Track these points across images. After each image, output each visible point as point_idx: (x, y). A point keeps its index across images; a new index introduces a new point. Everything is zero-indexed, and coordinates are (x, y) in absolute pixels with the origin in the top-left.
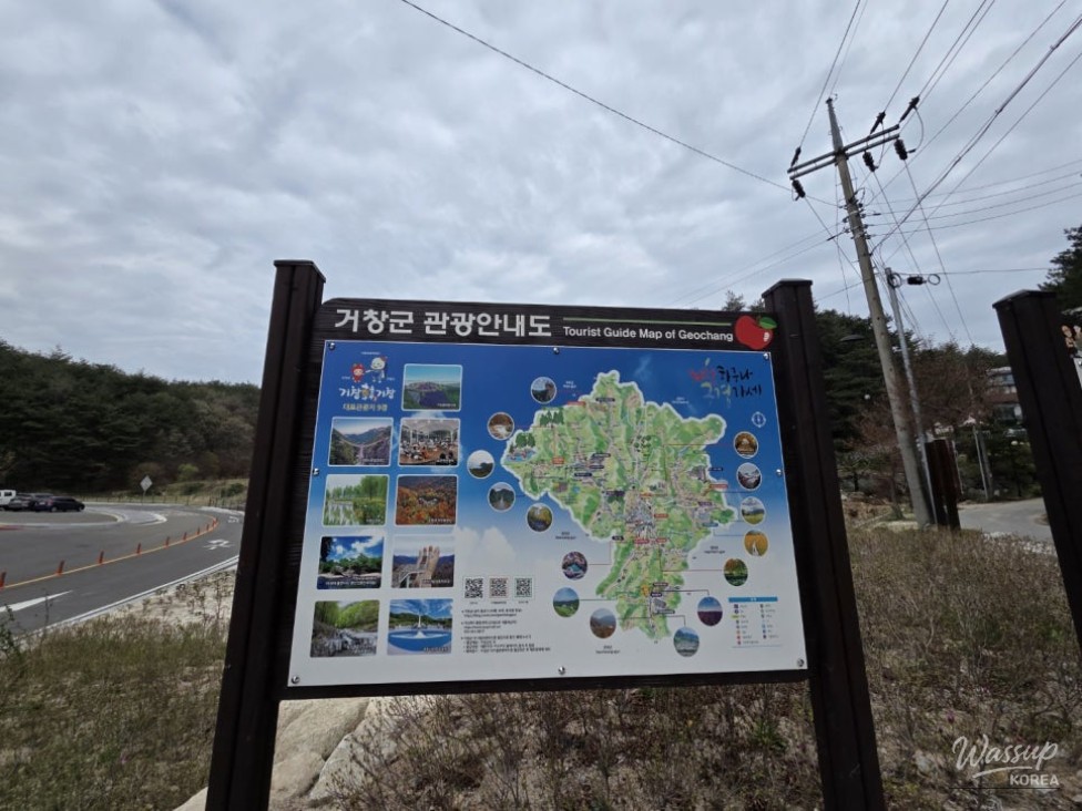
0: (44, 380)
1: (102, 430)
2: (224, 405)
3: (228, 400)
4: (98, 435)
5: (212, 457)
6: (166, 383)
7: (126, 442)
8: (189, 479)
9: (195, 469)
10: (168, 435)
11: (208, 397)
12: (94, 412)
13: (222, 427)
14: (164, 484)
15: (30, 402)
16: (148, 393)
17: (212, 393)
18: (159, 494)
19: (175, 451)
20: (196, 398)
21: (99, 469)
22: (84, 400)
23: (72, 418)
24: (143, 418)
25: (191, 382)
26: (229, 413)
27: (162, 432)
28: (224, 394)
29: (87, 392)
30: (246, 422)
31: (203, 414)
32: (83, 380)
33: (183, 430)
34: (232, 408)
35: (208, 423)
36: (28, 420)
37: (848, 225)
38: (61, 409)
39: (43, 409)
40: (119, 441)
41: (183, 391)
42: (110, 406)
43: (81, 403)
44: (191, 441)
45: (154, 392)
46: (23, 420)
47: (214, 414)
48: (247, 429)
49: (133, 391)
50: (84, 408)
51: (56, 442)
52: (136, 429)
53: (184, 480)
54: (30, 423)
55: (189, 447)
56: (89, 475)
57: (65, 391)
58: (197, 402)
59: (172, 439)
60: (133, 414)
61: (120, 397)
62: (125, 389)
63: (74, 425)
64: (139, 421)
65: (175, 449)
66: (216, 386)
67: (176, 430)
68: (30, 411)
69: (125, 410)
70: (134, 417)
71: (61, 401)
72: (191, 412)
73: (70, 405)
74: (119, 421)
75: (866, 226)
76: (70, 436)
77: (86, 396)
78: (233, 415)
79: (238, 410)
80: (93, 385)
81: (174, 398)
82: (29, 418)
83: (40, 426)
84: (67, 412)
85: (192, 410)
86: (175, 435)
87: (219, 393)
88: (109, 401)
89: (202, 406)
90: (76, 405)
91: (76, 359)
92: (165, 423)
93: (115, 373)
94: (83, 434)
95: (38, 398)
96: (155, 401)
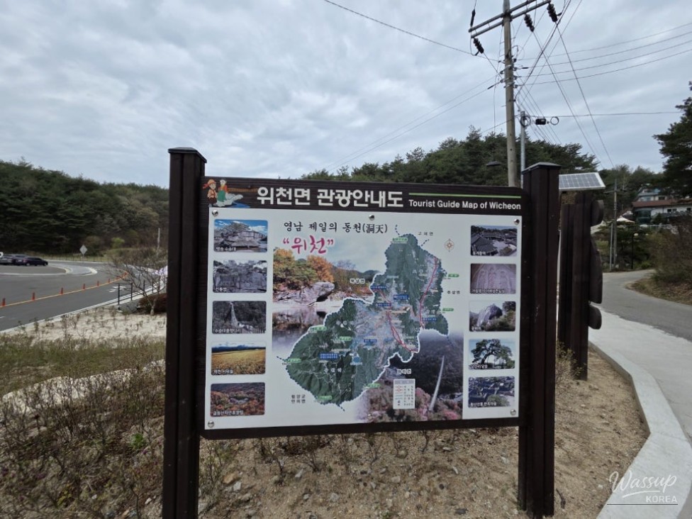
0: (16, 181)
1: (59, 215)
2: (138, 199)
3: (141, 196)
4: (57, 218)
5: (134, 233)
6: (99, 184)
7: (76, 223)
8: (120, 247)
9: (123, 241)
10: (103, 219)
11: (128, 194)
12: (52, 202)
13: (138, 214)
14: (105, 250)
15: (9, 195)
16: (86, 190)
17: (130, 191)
18: (102, 256)
19: (109, 229)
20: (119, 195)
21: (62, 239)
22: (45, 195)
23: (38, 206)
24: (85, 207)
25: (116, 183)
26: (142, 205)
27: (99, 216)
28: (138, 191)
29: (46, 189)
30: (153, 211)
31: (125, 205)
32: (43, 181)
33: (113, 216)
34: (144, 202)
35: (129, 211)
36: (10, 207)
37: (503, 76)
38: (30, 200)
39: (19, 200)
40: (72, 222)
41: (111, 190)
42: (62, 199)
43: (43, 197)
44: (119, 222)
45: (91, 190)
46: (7, 207)
47: (132, 205)
48: (154, 216)
49: (77, 189)
50: (45, 200)
51: (30, 222)
52: (82, 215)
53: (116, 247)
54: (12, 209)
55: (118, 227)
56: (57, 243)
57: (31, 188)
58: (120, 197)
59: (106, 221)
60: (78, 205)
61: (68, 193)
62: (71, 188)
63: (40, 211)
64: (83, 209)
65: (109, 228)
66: (133, 186)
67: (108, 215)
68: (9, 201)
69: (72, 202)
70: (79, 207)
71: (30, 195)
72: (117, 204)
73: (37, 198)
74: (69, 209)
75: (516, 78)
76: (39, 218)
77: (45, 192)
78: (145, 207)
79: (147, 203)
80: (49, 185)
81: (104, 195)
82: (10, 206)
83: (19, 211)
84: (34, 203)
85: (117, 202)
86: (108, 219)
87: (135, 191)
88: (61, 196)
89: (124, 200)
90: (40, 198)
91: (36, 166)
92: (100, 211)
93: (63, 177)
94: (47, 217)
95: (14, 193)
96: (91, 196)
